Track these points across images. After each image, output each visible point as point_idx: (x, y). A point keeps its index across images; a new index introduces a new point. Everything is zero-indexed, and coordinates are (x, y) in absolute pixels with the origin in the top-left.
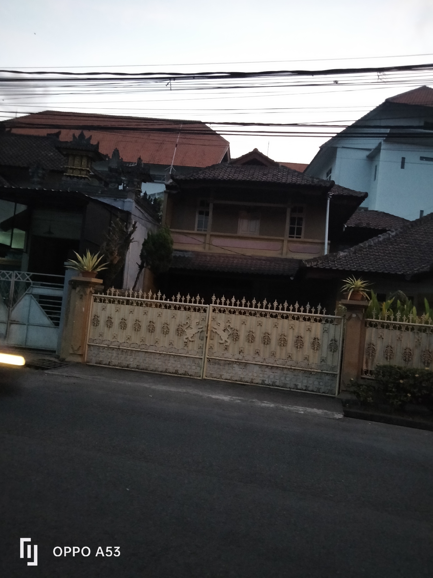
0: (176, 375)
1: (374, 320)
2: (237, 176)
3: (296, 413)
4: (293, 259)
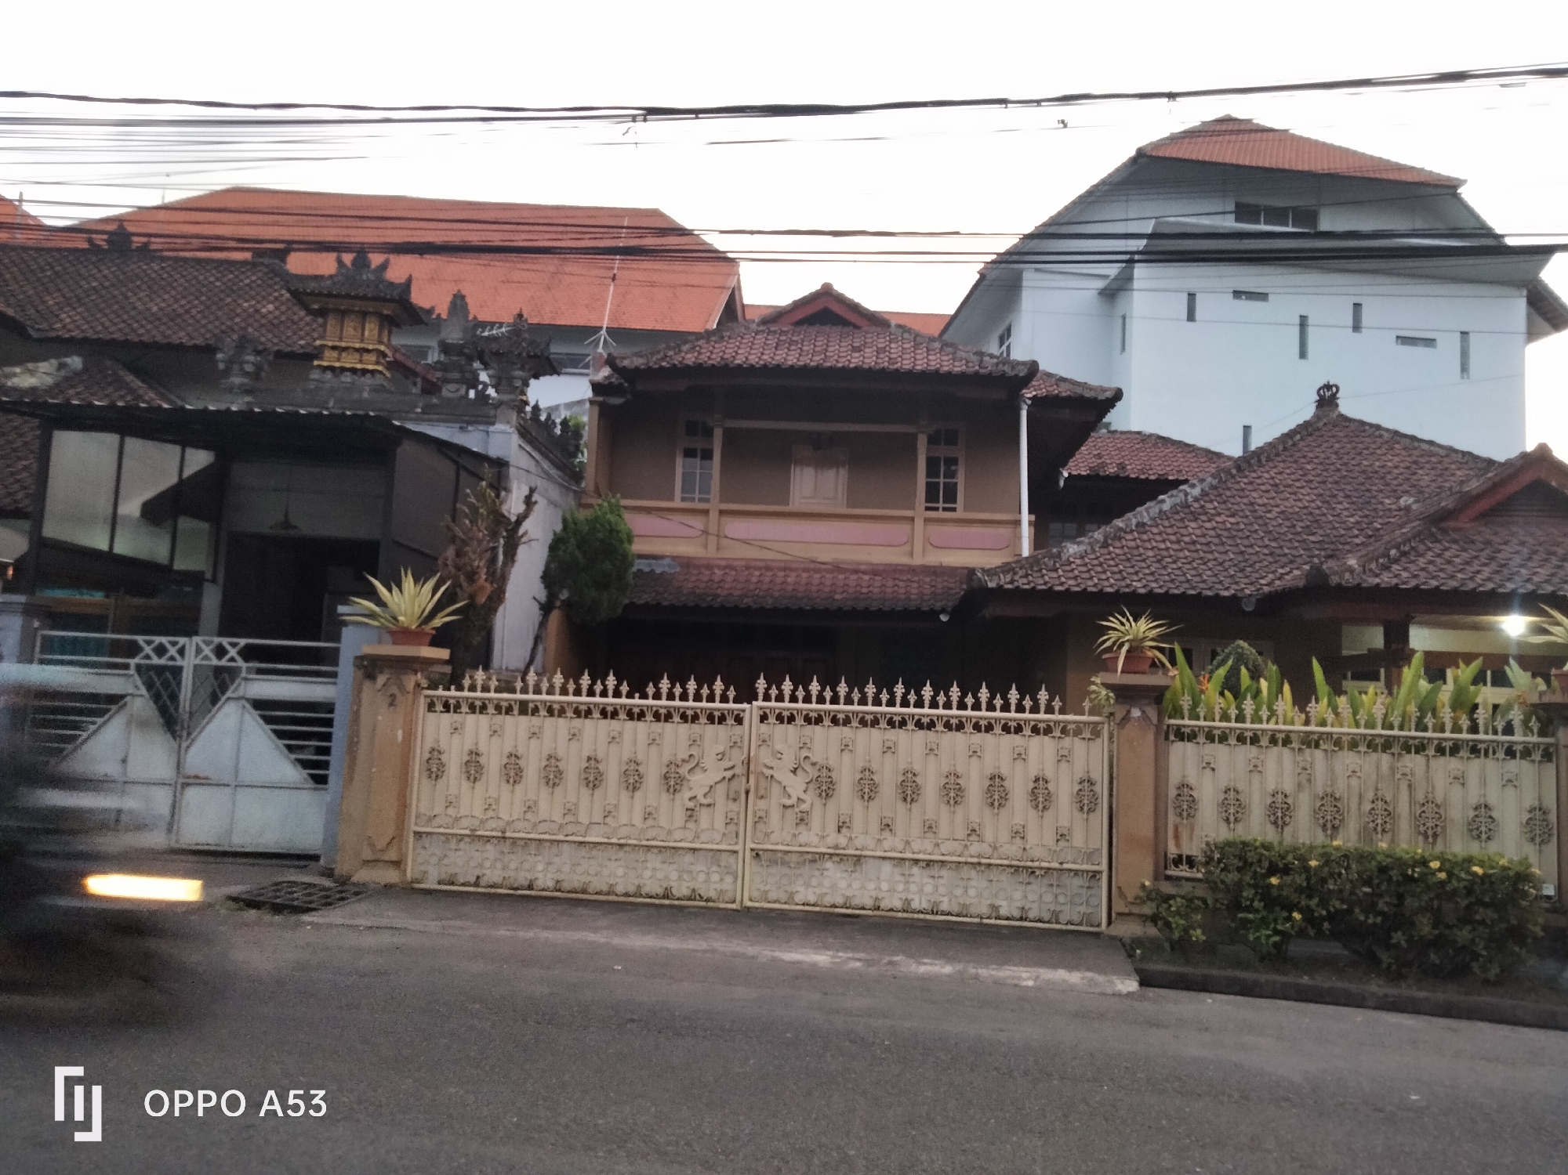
0: (667, 902)
1: (1186, 722)
2: (784, 356)
3: (1016, 985)
4: (941, 567)
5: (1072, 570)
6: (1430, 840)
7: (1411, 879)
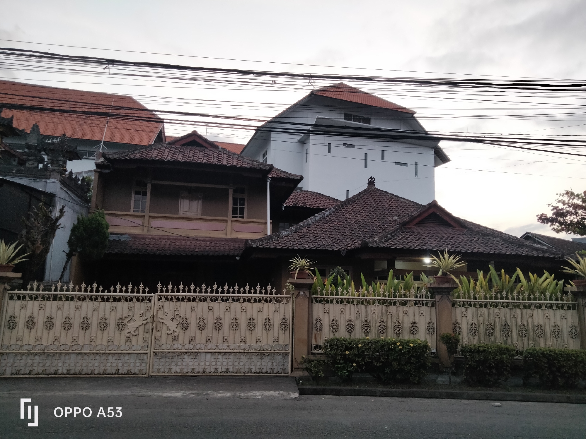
0: (117, 376)
1: (319, 296)
2: (177, 157)
3: (254, 399)
4: (237, 239)
5: (284, 241)
6: (398, 335)
7: (391, 349)
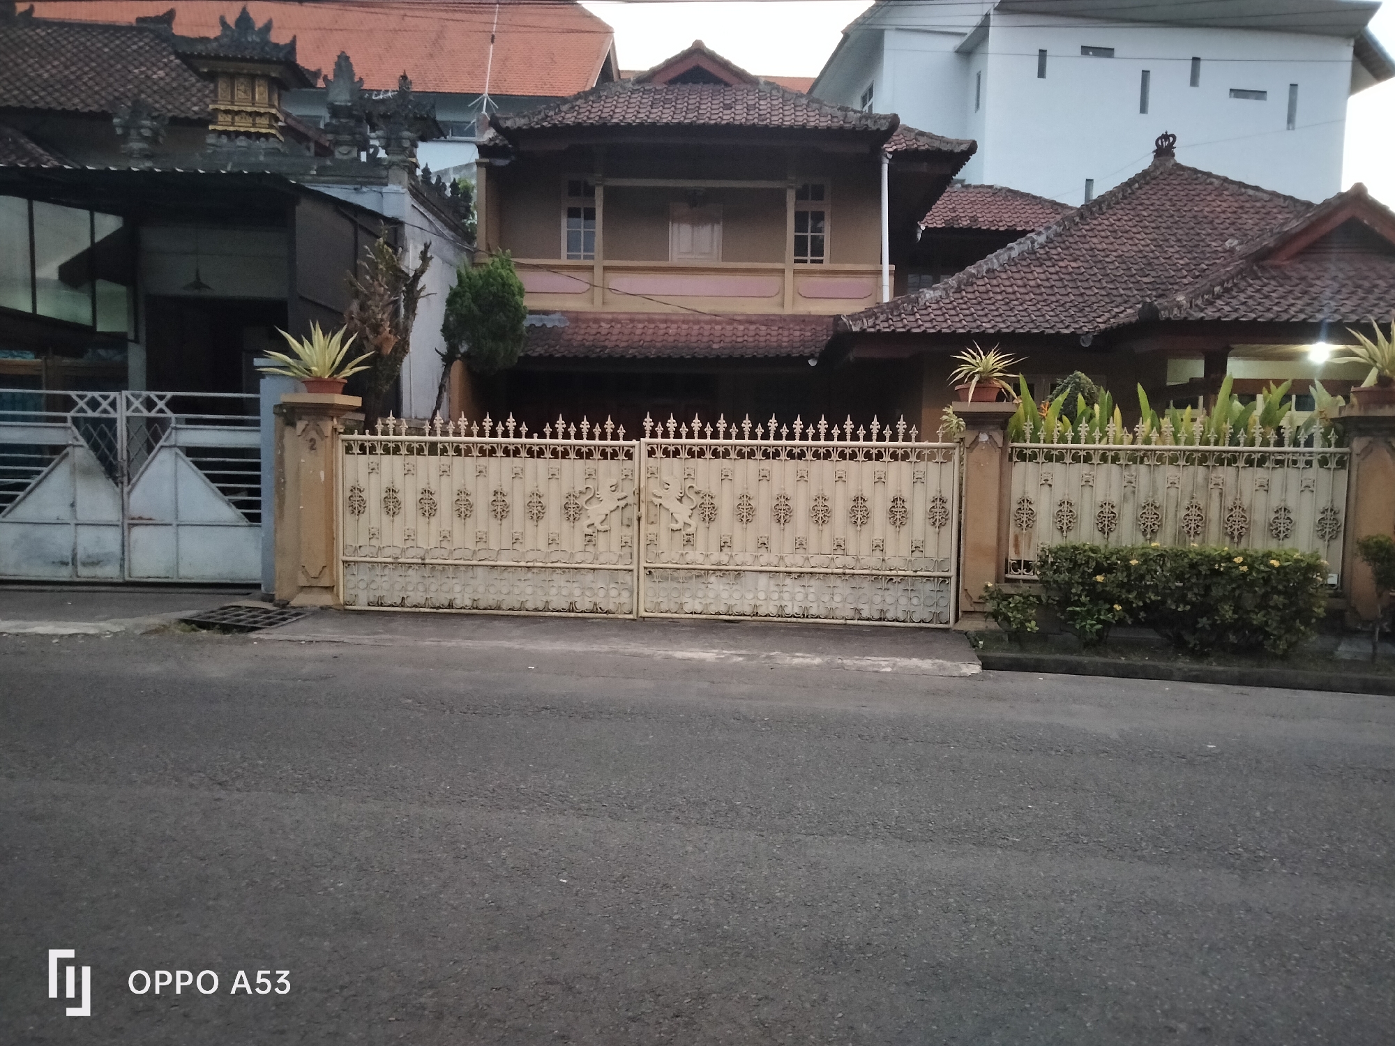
0: (572, 615)
1: (1028, 444)
2: (659, 113)
3: (877, 672)
4: (810, 316)
5: (929, 314)
6: (1236, 540)
7: (1217, 572)
